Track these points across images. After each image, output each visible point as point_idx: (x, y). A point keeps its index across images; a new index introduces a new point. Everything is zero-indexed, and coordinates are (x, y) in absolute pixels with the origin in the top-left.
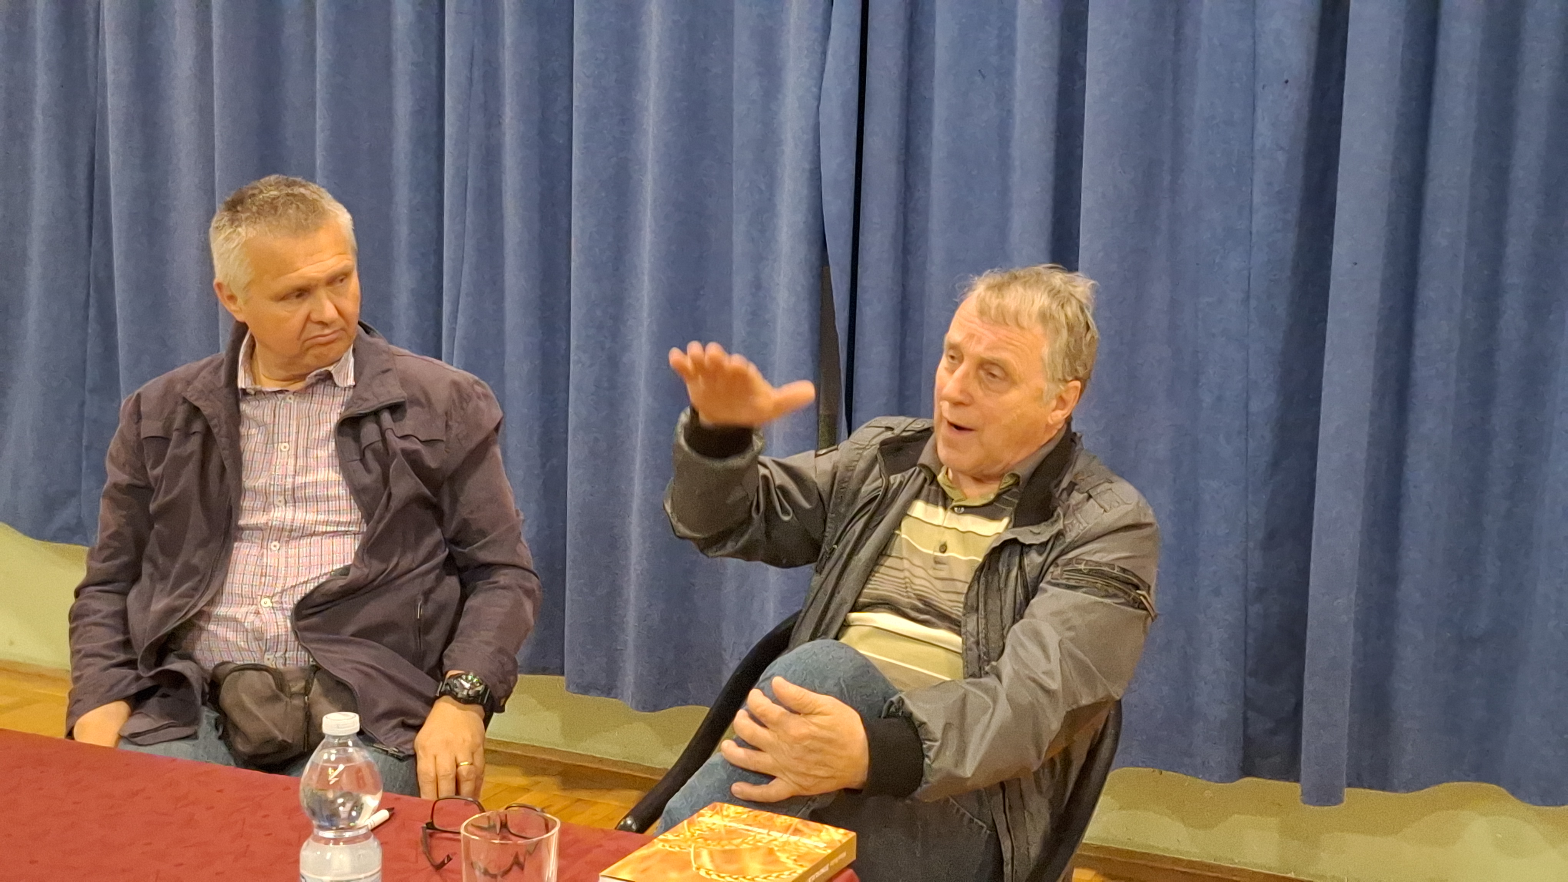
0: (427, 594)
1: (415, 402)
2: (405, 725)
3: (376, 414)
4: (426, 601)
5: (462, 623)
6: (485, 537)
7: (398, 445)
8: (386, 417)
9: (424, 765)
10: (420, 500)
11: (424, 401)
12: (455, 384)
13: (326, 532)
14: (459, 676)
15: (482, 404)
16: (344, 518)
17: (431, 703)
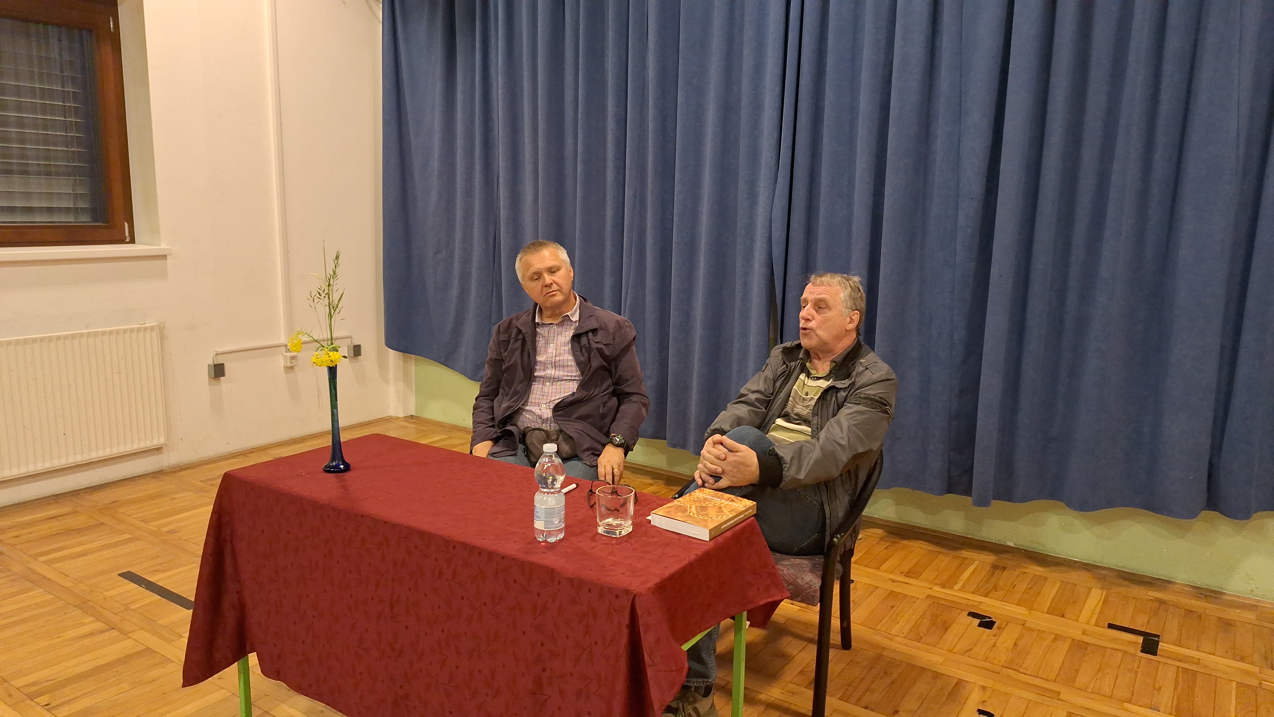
0: (604, 404)
1: (602, 329)
2: (593, 454)
3: (586, 333)
4: (604, 407)
5: (618, 415)
6: (628, 382)
7: (594, 345)
8: (590, 334)
9: (601, 470)
10: (602, 368)
11: (604, 328)
12: (617, 321)
13: (566, 380)
14: (614, 436)
15: (628, 330)
16: (574, 374)
17: (604, 446)
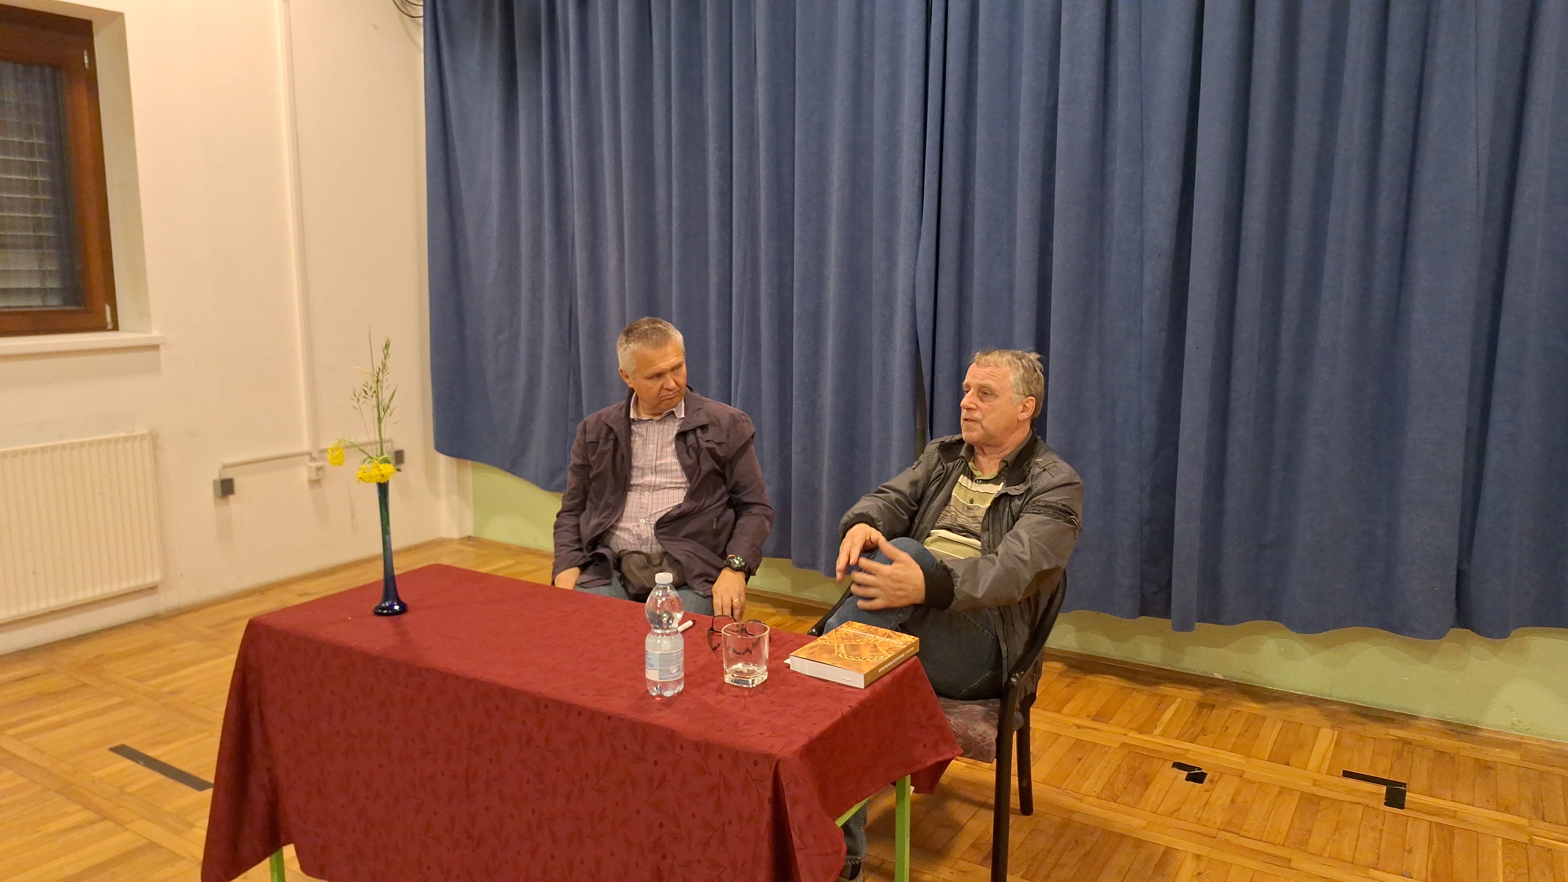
0: (718, 518)
1: (713, 424)
2: (706, 581)
3: (694, 430)
4: (718, 520)
5: (736, 531)
6: (746, 490)
7: (704, 445)
8: (699, 431)
9: (717, 601)
10: (715, 472)
11: (716, 423)
12: (732, 415)
13: (671, 488)
14: (732, 558)
15: (745, 425)
16: (679, 481)
17: (720, 570)
